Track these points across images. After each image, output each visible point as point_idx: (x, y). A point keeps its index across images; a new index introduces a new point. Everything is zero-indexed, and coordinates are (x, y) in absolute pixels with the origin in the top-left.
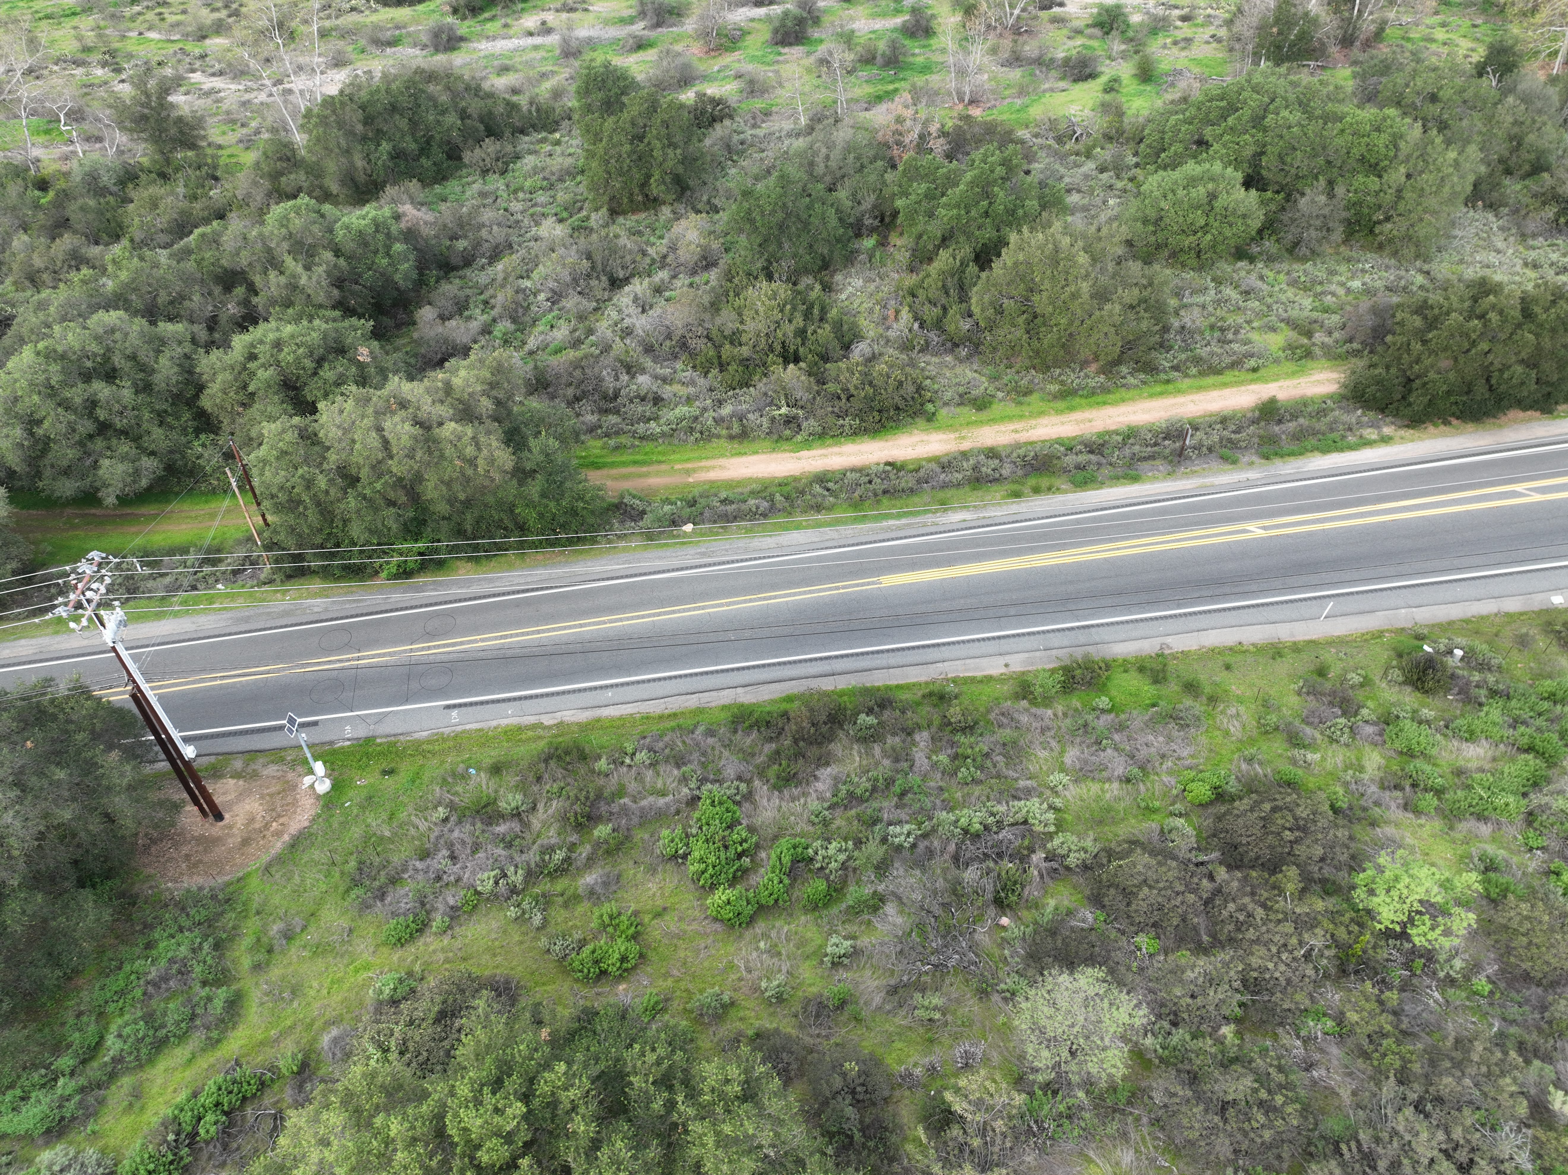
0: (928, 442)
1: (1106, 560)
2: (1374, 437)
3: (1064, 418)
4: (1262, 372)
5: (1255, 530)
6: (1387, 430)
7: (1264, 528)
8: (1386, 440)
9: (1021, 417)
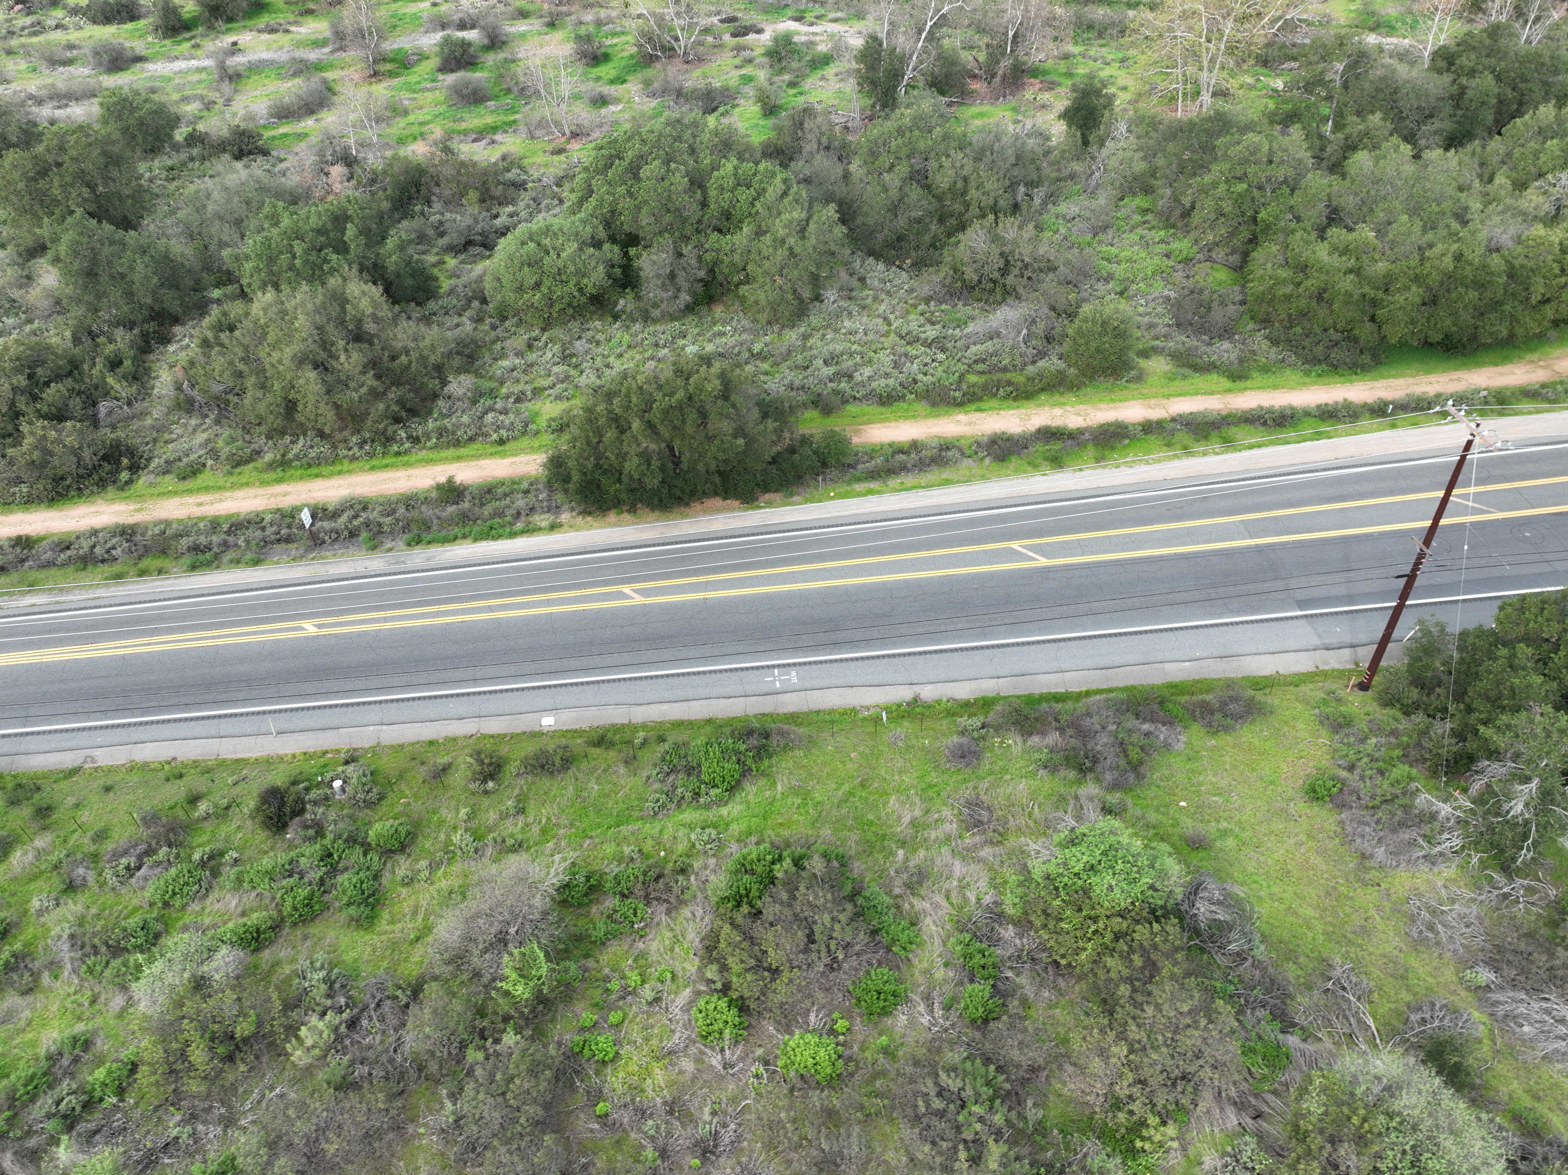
0: (102, 513)
1: (123, 657)
2: (543, 524)
3: (261, 491)
4: (508, 447)
5: (310, 628)
6: (565, 517)
7: (320, 626)
8: (553, 527)
9: (220, 488)
